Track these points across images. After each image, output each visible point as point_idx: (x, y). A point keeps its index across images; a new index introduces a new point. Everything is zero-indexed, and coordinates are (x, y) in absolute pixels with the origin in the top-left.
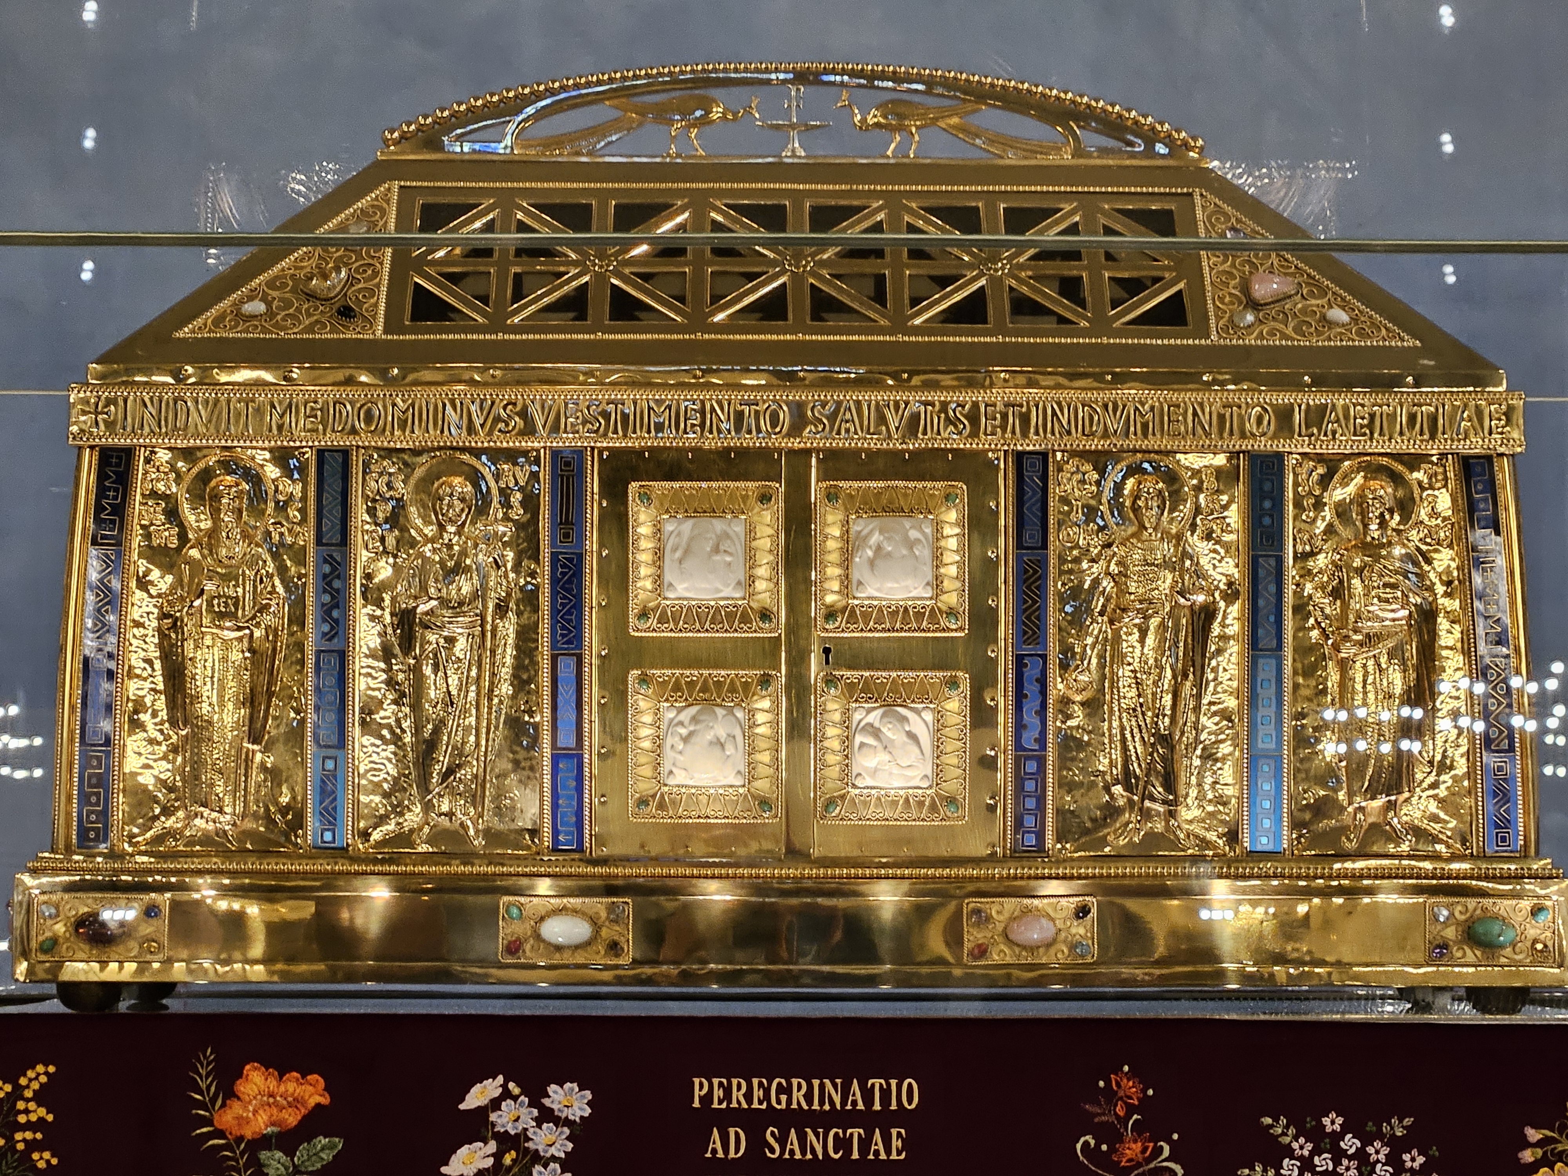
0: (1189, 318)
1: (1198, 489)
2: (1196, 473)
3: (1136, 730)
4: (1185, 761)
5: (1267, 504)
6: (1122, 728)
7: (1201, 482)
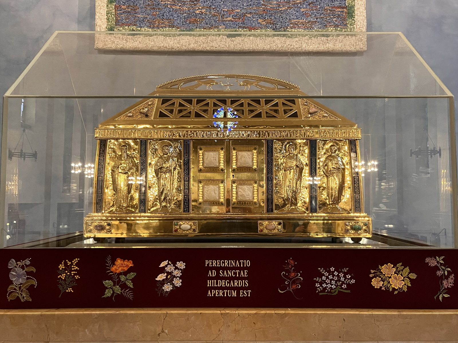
0: (298, 116)
1: (300, 146)
2: (300, 143)
3: (289, 190)
4: (298, 196)
5: (314, 149)
6: (287, 190)
7: (301, 145)
